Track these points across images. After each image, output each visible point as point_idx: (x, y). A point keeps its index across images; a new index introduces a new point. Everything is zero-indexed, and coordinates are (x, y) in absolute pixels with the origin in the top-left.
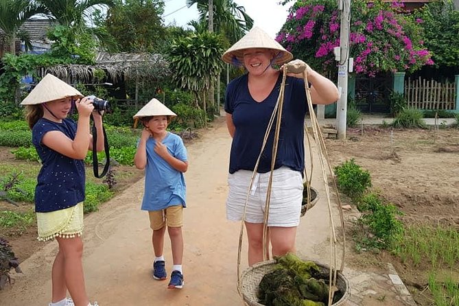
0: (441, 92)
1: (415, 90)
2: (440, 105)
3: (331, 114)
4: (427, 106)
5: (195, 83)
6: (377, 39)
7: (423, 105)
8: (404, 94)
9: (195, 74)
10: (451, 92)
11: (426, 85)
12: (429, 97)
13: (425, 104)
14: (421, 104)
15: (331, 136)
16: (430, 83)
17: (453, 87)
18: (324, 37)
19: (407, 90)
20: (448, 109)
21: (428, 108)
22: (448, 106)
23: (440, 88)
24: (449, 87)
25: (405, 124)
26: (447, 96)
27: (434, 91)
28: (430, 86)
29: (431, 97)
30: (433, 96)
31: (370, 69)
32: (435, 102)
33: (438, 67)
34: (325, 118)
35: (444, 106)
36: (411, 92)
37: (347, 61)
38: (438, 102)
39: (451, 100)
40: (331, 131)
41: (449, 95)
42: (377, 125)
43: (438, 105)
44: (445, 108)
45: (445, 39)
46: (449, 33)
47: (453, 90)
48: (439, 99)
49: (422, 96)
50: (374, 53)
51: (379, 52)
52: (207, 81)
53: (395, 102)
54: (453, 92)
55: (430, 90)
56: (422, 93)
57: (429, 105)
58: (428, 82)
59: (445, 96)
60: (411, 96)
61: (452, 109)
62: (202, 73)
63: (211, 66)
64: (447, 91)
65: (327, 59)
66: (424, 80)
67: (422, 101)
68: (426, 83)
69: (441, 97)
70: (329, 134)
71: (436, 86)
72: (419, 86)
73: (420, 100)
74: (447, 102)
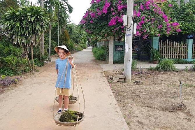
0: (179, 49)
1: (165, 47)
2: (179, 56)
3: (117, 61)
4: (171, 57)
5: (23, 41)
6: (147, 15)
7: (169, 56)
8: (159, 50)
9: (24, 34)
10: (185, 49)
11: (171, 44)
12: (173, 51)
13: (170, 55)
14: (168, 56)
15: (121, 80)
16: (173, 43)
17: (186, 45)
18: (113, 13)
19: (160, 47)
20: (183, 58)
21: (172, 58)
22: (183, 57)
23: (178, 46)
24: (184, 46)
25: (165, 69)
26: (182, 51)
27: (175, 48)
28: (173, 45)
29: (174, 52)
30: (175, 51)
31: (143, 33)
32: (176, 54)
33: (177, 34)
34: (113, 63)
35: (181, 57)
36: (162, 48)
37: (132, 26)
38: (178, 54)
39: (185, 53)
40: (121, 76)
41: (184, 50)
42: (146, 69)
43: (178, 56)
44: (181, 58)
45: (181, 18)
46: (183, 16)
47: (186, 47)
48: (178, 53)
49: (168, 51)
50: (145, 23)
51: (149, 23)
52: (33, 39)
53: (154, 54)
54: (186, 49)
55: (173, 47)
56: (169, 49)
57: (172, 56)
58: (172, 43)
59: (181, 51)
60: (162, 50)
61: (185, 58)
62: (29, 33)
63: (35, 28)
64: (183, 48)
65: (115, 27)
66: (170, 42)
67: (168, 54)
68: (171, 43)
69: (179, 52)
70: (119, 78)
71: (176, 45)
72: (167, 45)
73: (167, 53)
74: (182, 54)
